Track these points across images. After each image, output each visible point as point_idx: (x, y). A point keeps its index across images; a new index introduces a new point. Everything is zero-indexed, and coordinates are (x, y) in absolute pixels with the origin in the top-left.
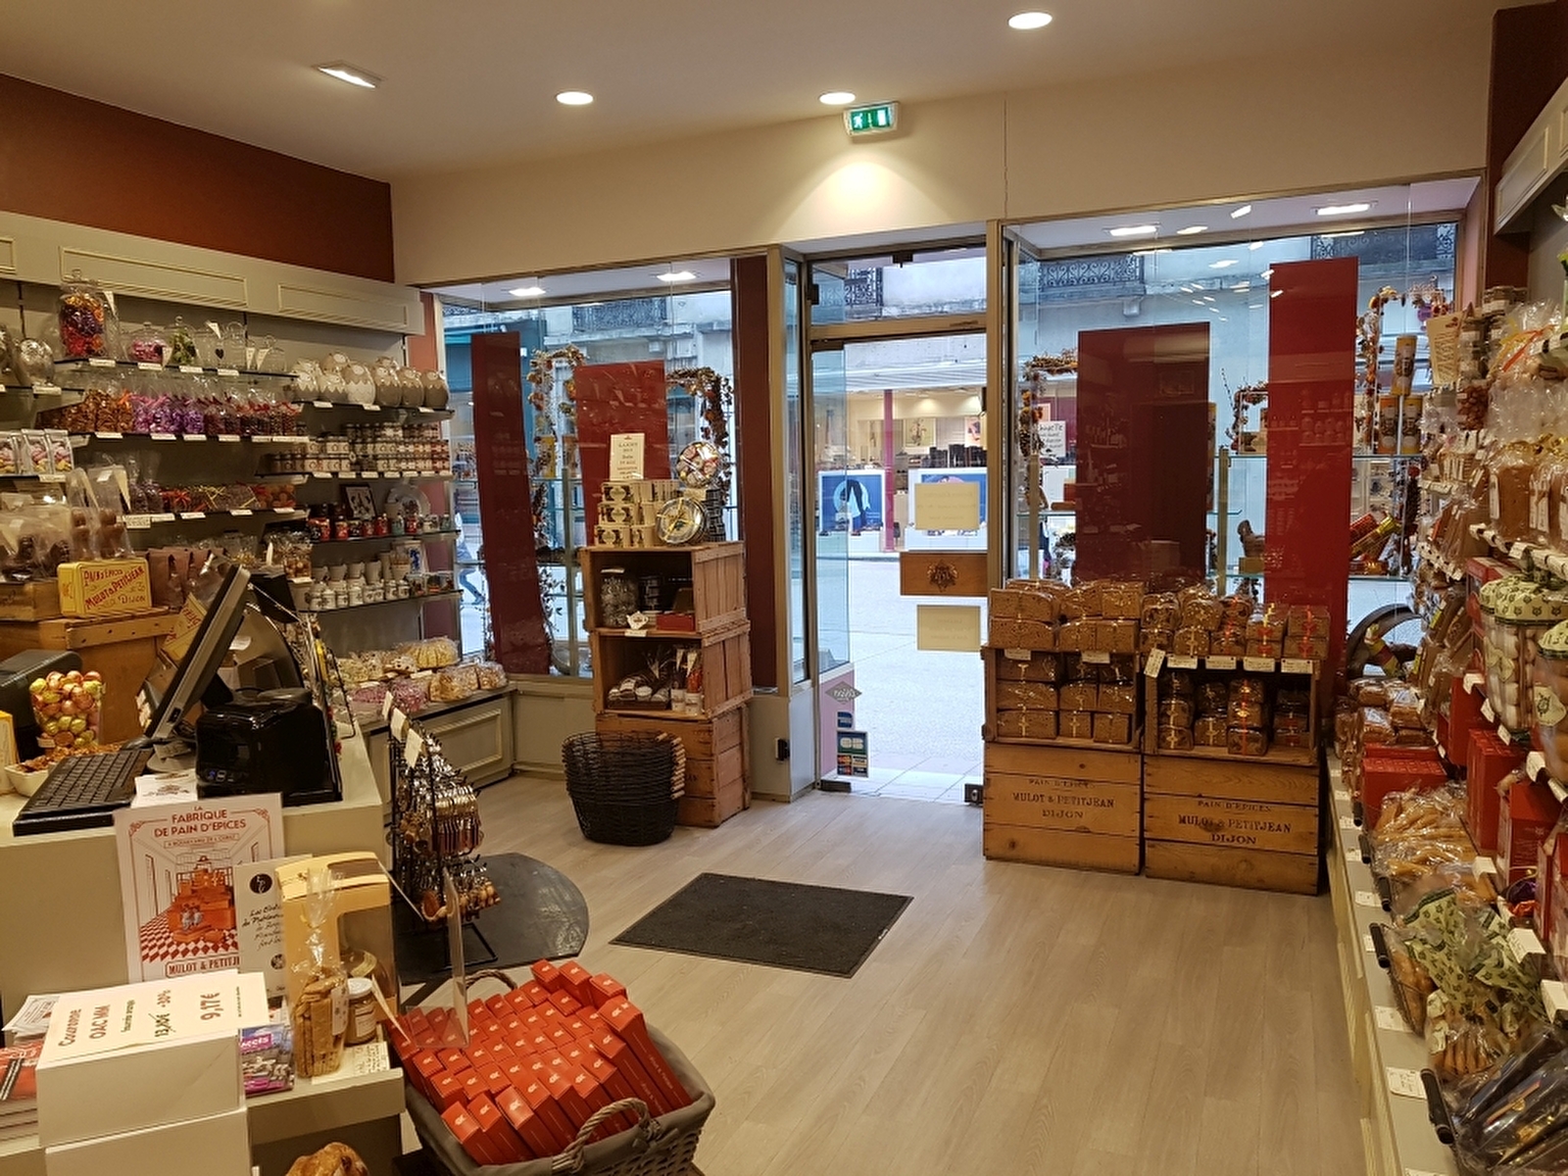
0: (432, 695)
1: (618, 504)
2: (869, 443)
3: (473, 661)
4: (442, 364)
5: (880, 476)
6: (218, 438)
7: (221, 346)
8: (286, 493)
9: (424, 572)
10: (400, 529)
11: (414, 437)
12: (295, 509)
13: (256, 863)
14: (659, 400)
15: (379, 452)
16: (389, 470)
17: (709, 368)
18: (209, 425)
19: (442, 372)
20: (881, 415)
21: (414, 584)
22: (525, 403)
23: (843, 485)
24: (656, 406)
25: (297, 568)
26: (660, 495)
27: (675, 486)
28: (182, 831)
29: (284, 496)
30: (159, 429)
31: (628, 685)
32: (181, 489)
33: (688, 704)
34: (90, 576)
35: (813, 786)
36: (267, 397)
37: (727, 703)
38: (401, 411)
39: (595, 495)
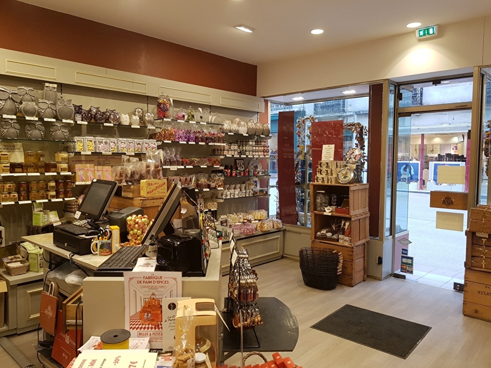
0: (258, 229)
1: (324, 169)
2: (414, 152)
3: (272, 218)
4: (269, 122)
5: (418, 163)
6: (199, 143)
7: (202, 115)
8: (218, 161)
9: (258, 188)
10: (252, 174)
11: (258, 145)
12: (220, 166)
13: (171, 298)
14: (340, 135)
15: (247, 149)
16: (250, 155)
17: (359, 123)
18: (196, 139)
19: (269, 124)
20: (419, 142)
21: (255, 191)
22: (295, 134)
23: (404, 166)
24: (340, 137)
25: (219, 185)
26: (339, 166)
27: (345, 163)
28: (146, 282)
29: (217, 162)
30: (182, 140)
31: (324, 232)
32: (187, 159)
33: (344, 241)
34: (149, 184)
35: (391, 275)
36: (214, 131)
37: (360, 241)
38: (255, 136)
39: (317, 166)
